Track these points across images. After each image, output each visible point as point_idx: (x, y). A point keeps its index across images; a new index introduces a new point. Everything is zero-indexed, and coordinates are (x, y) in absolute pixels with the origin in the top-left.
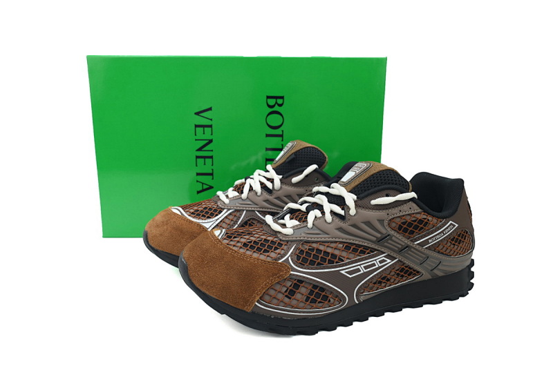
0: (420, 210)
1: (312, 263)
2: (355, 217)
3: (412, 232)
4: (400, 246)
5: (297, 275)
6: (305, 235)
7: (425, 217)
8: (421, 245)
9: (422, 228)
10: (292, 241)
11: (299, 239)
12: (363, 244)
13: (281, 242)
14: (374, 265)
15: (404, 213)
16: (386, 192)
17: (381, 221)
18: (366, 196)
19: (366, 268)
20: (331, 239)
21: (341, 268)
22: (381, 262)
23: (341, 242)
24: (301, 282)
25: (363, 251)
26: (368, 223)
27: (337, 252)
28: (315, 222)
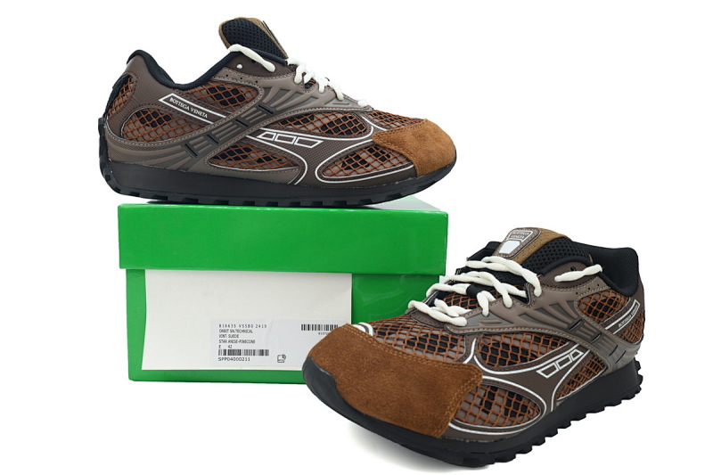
0: (607, 287)
1: (503, 362)
2: (541, 299)
3: (602, 316)
4: (593, 334)
5: (490, 381)
6: (484, 326)
7: (614, 295)
8: (611, 330)
9: (612, 309)
10: (469, 334)
11: (476, 331)
12: (554, 333)
13: (455, 337)
14: (568, 360)
15: (593, 292)
16: (571, 265)
17: (570, 302)
18: (549, 271)
19: (561, 364)
20: (515, 329)
21: (537, 367)
22: (573, 356)
23: (528, 333)
24: (495, 389)
25: (554, 342)
26: (557, 305)
27: (526, 346)
28: (492, 307)
